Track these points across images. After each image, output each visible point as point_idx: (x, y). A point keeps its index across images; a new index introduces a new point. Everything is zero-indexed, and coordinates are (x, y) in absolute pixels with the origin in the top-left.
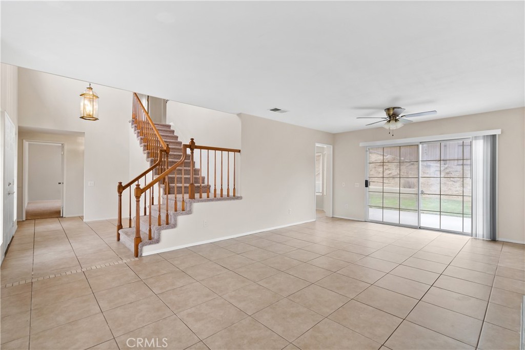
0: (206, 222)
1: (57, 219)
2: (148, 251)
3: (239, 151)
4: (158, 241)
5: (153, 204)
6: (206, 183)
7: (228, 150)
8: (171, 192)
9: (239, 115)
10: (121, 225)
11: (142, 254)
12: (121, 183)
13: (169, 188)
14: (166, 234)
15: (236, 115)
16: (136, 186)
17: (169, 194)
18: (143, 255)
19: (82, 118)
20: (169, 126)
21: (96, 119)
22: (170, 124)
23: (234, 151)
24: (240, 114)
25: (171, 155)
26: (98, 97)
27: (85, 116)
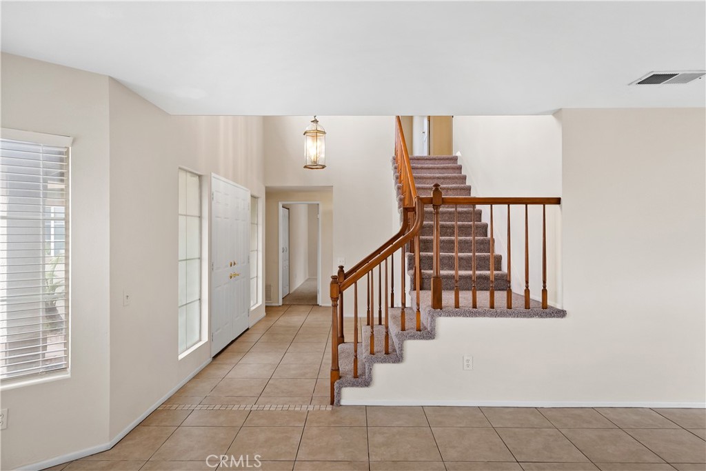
0: (468, 361)
1: (309, 308)
2: (351, 396)
3: (557, 201)
4: (367, 384)
5: (392, 306)
6: (505, 269)
7: (526, 201)
8: (425, 286)
9: (557, 113)
10: (342, 336)
11: (339, 401)
12: (341, 268)
13: (422, 279)
14: (381, 371)
15: (551, 117)
16: (331, 279)
17: (420, 290)
18: (343, 402)
19: (305, 167)
20: (455, 159)
21: (324, 167)
22: (457, 155)
23: (544, 201)
24: (560, 110)
25: (443, 213)
26: (324, 133)
27: (308, 164)
